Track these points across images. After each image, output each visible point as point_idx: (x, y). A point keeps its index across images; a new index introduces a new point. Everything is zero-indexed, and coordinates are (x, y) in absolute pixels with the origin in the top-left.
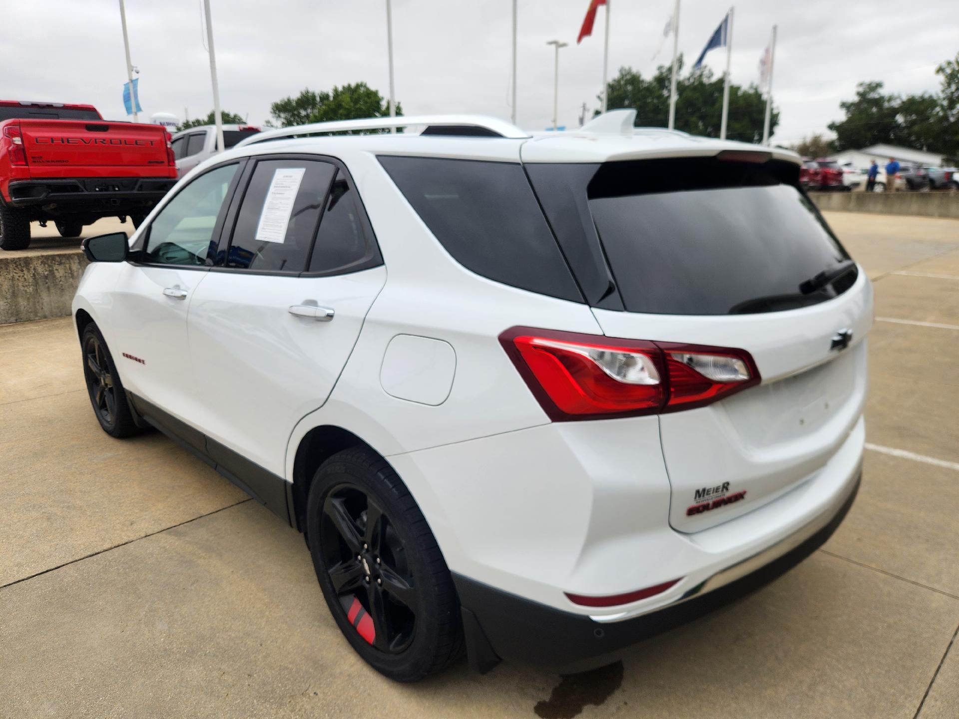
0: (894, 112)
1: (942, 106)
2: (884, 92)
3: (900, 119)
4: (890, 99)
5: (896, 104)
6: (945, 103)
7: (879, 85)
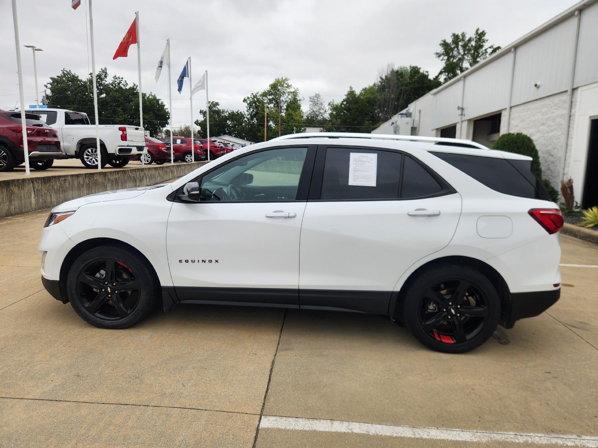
0: (226, 119)
1: (248, 118)
2: (220, 107)
3: (229, 122)
4: (223, 112)
5: (227, 114)
6: (249, 117)
7: (217, 104)
